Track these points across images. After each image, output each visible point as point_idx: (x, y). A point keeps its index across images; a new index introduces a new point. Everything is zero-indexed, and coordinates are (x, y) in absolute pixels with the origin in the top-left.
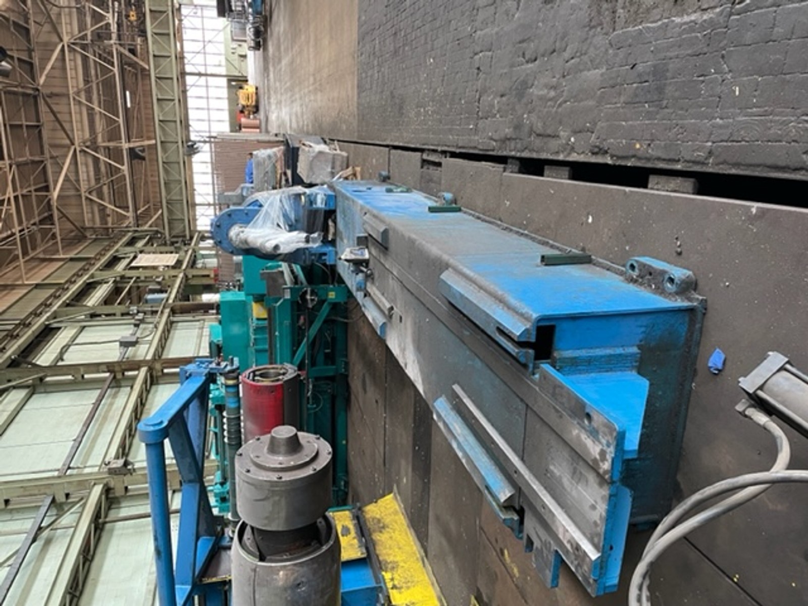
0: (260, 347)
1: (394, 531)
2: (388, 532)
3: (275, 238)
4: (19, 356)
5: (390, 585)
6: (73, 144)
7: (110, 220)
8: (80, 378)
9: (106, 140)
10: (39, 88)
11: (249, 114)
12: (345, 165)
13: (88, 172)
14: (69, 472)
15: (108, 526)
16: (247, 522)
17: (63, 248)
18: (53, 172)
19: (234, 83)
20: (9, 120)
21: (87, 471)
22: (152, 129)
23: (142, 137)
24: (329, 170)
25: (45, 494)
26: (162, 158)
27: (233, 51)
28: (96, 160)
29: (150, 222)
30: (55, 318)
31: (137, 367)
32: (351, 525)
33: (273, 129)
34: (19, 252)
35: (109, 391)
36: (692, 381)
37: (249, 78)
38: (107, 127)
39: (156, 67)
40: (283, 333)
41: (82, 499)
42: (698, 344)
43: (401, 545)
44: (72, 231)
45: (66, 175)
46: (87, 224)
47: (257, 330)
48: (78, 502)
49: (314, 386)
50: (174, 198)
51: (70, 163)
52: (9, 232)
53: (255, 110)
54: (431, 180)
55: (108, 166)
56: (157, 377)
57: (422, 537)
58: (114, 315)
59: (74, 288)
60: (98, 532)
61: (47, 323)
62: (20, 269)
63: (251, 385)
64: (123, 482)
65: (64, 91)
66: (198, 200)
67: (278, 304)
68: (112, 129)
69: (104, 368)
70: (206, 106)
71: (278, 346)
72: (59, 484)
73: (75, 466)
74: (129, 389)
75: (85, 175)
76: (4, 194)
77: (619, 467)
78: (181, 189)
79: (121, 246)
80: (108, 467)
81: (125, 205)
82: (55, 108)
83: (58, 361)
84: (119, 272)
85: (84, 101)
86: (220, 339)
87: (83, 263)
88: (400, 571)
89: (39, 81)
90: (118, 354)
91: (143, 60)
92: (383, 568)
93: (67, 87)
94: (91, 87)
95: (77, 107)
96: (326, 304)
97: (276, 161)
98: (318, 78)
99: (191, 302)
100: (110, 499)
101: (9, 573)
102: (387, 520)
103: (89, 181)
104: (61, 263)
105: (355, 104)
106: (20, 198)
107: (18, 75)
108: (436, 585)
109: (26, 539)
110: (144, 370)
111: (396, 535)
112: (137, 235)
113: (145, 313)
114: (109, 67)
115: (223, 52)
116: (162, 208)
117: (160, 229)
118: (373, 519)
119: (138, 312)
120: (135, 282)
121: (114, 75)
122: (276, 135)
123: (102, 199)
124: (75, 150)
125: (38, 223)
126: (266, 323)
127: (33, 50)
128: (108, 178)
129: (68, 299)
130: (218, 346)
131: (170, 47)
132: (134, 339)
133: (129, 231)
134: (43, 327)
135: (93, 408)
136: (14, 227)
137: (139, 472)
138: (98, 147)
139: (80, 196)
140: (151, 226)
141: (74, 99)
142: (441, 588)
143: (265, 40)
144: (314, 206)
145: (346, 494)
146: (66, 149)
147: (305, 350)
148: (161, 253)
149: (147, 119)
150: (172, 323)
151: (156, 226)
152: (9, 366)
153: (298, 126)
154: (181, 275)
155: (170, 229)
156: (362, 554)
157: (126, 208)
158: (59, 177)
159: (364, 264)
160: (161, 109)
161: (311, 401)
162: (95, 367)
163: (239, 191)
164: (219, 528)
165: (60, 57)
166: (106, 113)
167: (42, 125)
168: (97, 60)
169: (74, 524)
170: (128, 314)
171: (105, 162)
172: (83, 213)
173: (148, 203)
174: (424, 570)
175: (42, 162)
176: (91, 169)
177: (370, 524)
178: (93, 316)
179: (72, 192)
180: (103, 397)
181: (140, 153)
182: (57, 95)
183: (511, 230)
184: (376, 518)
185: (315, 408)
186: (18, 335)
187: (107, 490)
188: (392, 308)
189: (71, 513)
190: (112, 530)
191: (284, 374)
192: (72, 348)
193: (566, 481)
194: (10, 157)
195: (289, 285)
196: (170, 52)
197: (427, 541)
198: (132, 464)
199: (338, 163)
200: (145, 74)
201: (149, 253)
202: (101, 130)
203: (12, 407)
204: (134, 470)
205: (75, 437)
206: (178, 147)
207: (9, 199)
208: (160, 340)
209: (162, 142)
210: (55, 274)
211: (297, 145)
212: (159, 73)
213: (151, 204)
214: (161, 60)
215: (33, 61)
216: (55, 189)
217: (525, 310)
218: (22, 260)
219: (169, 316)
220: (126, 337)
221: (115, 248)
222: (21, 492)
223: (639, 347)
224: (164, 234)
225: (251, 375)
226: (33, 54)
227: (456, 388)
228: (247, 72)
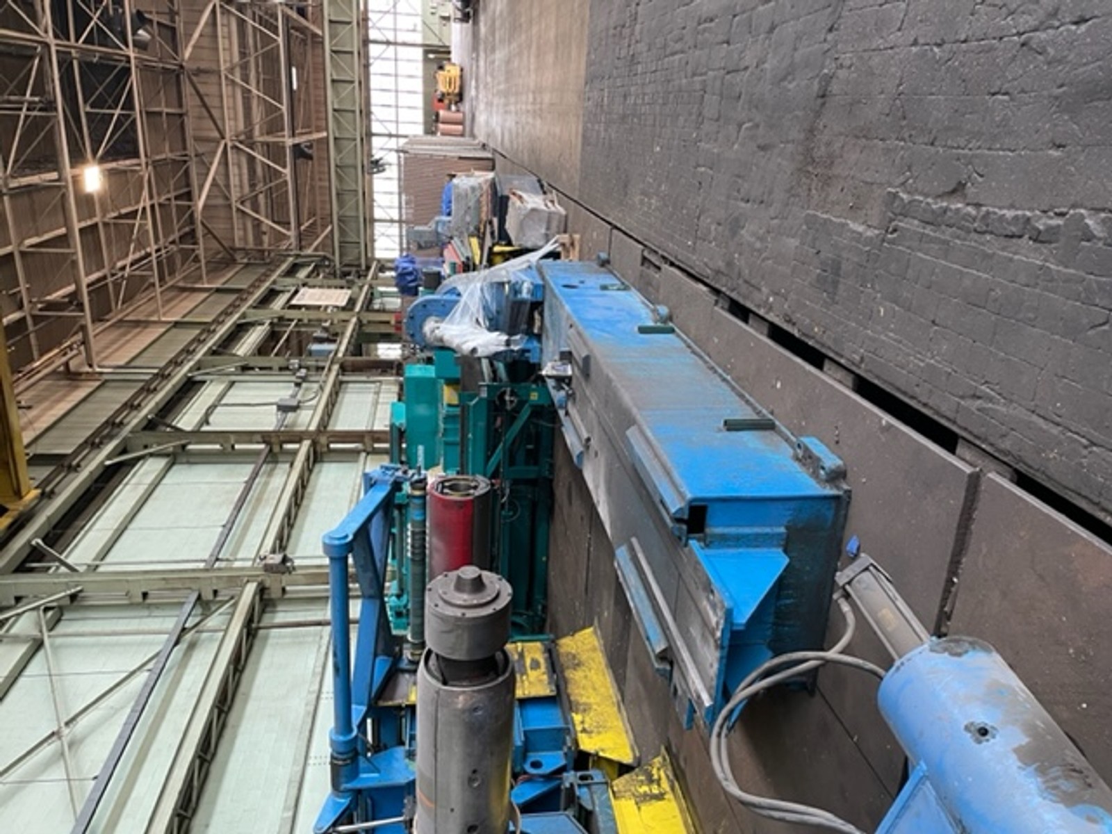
0: (450, 439)
1: (590, 670)
2: (584, 671)
3: (473, 340)
4: (156, 415)
5: (579, 728)
6: (223, 138)
7: (266, 238)
8: (230, 449)
9: (264, 131)
10: (184, 64)
11: (450, 104)
12: (562, 228)
13: (240, 175)
14: (217, 565)
15: (261, 632)
16: (433, 649)
17: (208, 273)
18: (198, 174)
19: (431, 56)
20: (146, 106)
21: (237, 564)
22: (323, 115)
23: (309, 127)
24: (543, 231)
25: (190, 588)
26: (335, 160)
27: (433, 11)
28: (251, 159)
29: (316, 244)
30: (199, 369)
31: (297, 439)
32: (541, 658)
33: (481, 138)
34: (156, 280)
35: (264, 467)
36: (838, 560)
37: (453, 49)
38: (267, 116)
39: (332, 37)
40: (476, 435)
41: (232, 598)
42: (843, 528)
43: (597, 686)
44: (219, 253)
45: (214, 179)
46: (238, 244)
47: (448, 418)
48: (227, 602)
49: (511, 491)
50: (348, 214)
51: (219, 163)
52: (143, 253)
53: (457, 99)
54: (649, 284)
55: (266, 169)
56: (322, 453)
57: (620, 680)
58: (270, 368)
59: (222, 330)
60: (251, 638)
61: (190, 375)
62: (157, 301)
63: (440, 499)
64: (281, 582)
65: (214, 67)
66: (378, 214)
67: (474, 402)
68: (271, 120)
69: (259, 438)
70: (393, 87)
71: (470, 449)
72: (205, 579)
73: (225, 557)
74: (287, 466)
75: (237, 178)
76: (138, 202)
77: (728, 635)
78: (357, 202)
79: (280, 276)
80: (264, 562)
81: (285, 220)
82: (202, 89)
83: (201, 425)
84: (276, 312)
85: (238, 80)
86: (403, 421)
87: (234, 297)
88: (592, 714)
89: (183, 55)
90: (275, 421)
91: (314, 23)
92: (574, 708)
93: (218, 61)
94: (248, 62)
95: (230, 88)
96: (527, 406)
97: (481, 196)
98: (538, 100)
99: (364, 358)
100: (265, 601)
101: (149, 678)
102: (584, 657)
103: (241, 187)
104: (205, 295)
105: (579, 156)
106: (157, 208)
107: (158, 46)
108: (630, 732)
109: (168, 640)
110: (306, 443)
111: (592, 675)
112: (299, 260)
113: (308, 368)
114: (271, 34)
115: (420, 11)
116: (332, 222)
117: (329, 255)
118: (568, 654)
119: (300, 367)
120: (296, 325)
121: (278, 46)
122: (484, 146)
123: (257, 212)
124: (226, 145)
125: (177, 240)
126: (457, 411)
127: (177, 13)
128: (265, 184)
129: (214, 344)
130: (399, 430)
131: (351, 9)
132: (294, 403)
133: (289, 256)
134: (185, 380)
135: (245, 488)
136: (149, 245)
137: (299, 572)
138: (254, 143)
139: (230, 206)
140: (316, 249)
141: (227, 77)
142: (635, 736)
143: (476, 12)
144: (519, 296)
145: (544, 621)
146: (213, 145)
147: (501, 456)
148: (329, 287)
149: (317, 102)
150: (341, 383)
151: (323, 250)
152: (145, 429)
153: (512, 147)
154: (354, 320)
155: (341, 256)
156: (552, 691)
157: (286, 224)
158: (205, 180)
159: (567, 381)
160: (337, 93)
161: (507, 507)
162: (249, 436)
163: (432, 225)
164: (397, 649)
165: (210, 21)
166: (267, 98)
167: (186, 114)
168: (257, 25)
169: (224, 627)
170: (287, 368)
171: (263, 163)
172: (232, 228)
173: (314, 215)
174: (618, 715)
175: (185, 162)
176: (245, 171)
177: (563, 659)
178: (245, 369)
179: (220, 201)
180: (257, 474)
181: (306, 150)
182: (206, 72)
183: (716, 372)
184: (570, 653)
185: (512, 517)
186: (155, 389)
187: (262, 590)
188: (588, 440)
189: (220, 614)
190: (266, 638)
191: (475, 488)
192: (219, 409)
193: (699, 642)
194: (146, 156)
195: (487, 382)
196: (352, 17)
197: (624, 684)
198: (291, 560)
199: (554, 224)
200: (317, 41)
201: (314, 287)
202: (258, 119)
203: (149, 479)
204: (294, 568)
205: (224, 523)
206: (356, 146)
207: (144, 209)
208: (327, 406)
209: (336, 139)
210: (197, 310)
211: (506, 193)
212: (335, 45)
213: (318, 217)
214: (340, 27)
215: (176, 25)
216: (199, 197)
217: (684, 489)
218: (159, 290)
219: (337, 375)
220: (286, 400)
221: (272, 279)
222: (162, 584)
223: (787, 528)
224: (333, 261)
225: (440, 486)
226: (177, 18)
227: (634, 540)
228: (450, 40)
